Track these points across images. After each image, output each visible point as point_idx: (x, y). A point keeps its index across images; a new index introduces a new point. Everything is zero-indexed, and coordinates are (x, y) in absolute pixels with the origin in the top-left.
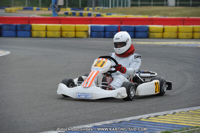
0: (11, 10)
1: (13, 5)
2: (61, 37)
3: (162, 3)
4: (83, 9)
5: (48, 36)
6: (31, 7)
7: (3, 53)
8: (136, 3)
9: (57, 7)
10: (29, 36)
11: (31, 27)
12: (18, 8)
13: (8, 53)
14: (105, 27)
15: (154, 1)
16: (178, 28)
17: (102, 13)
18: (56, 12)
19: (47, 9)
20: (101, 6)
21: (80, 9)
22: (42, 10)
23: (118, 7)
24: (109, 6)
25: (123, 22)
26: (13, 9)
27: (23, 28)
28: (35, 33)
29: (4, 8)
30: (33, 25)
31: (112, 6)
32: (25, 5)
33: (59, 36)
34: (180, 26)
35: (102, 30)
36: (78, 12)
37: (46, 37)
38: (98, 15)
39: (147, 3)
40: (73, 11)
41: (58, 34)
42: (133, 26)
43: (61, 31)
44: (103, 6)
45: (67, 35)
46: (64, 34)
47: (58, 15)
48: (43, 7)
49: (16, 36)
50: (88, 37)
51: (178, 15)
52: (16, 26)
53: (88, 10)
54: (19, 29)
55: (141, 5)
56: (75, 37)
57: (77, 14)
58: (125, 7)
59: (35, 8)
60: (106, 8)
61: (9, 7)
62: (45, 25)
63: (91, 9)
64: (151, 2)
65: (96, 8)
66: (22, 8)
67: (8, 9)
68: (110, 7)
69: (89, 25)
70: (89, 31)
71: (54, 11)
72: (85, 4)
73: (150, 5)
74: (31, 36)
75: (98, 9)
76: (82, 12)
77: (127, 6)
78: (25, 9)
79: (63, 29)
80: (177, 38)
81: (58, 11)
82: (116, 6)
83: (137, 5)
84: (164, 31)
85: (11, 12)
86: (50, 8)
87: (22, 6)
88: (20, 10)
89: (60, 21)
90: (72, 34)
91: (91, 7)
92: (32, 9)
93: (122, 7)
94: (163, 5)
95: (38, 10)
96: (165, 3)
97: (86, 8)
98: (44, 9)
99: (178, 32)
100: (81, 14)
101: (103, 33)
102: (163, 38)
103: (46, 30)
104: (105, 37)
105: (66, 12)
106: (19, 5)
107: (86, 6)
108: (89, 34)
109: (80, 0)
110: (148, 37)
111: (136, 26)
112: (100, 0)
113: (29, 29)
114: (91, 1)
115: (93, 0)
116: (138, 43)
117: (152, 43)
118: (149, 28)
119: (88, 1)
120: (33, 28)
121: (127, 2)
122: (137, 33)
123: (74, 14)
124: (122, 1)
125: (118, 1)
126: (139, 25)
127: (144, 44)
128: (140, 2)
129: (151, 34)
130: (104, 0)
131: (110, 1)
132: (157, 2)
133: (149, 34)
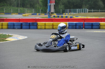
0: (25, 15)
1: (26, 12)
2: (53, 29)
4: (63, 14)
6: (36, 13)
7: (24, 37)
8: (91, 11)
9: (50, 13)
10: (36, 28)
12: (29, 14)
13: (26, 37)
14: (76, 23)
15: (100, 10)
17: (74, 16)
18: (50, 16)
19: (44, 14)
20: (72, 12)
21: (61, 14)
22: (41, 15)
23: (81, 13)
24: (76, 12)
25: (85, 20)
26: (26, 14)
27: (33, 24)
28: (39, 27)
29: (22, 14)
30: (38, 22)
31: (78, 12)
32: (33, 13)
35: (75, 25)
36: (60, 16)
37: (45, 29)
39: (97, 10)
40: (58, 15)
41: (51, 27)
42: (91, 22)
43: (53, 25)
44: (73, 12)
45: (56, 27)
46: (54, 27)
47: (51, 17)
49: (30, 28)
50: (67, 29)
52: (30, 23)
53: (65, 14)
54: (31, 25)
55: (94, 12)
57: (60, 17)
58: (85, 13)
59: (38, 14)
60: (75, 13)
61: (24, 13)
62: (44, 22)
63: (67, 14)
64: (99, 10)
65: (70, 13)
66: (31, 14)
67: (24, 14)
68: (77, 13)
69: (68, 22)
70: (68, 26)
71: (49, 15)
72: (63, 12)
73: (98, 12)
74: (37, 28)
75: (71, 14)
76: (62, 15)
78: (33, 14)
81: (51, 15)
82: (80, 12)
83: (91, 12)
85: (25, 16)
86: (47, 14)
87: (31, 13)
89: (52, 20)
91: (67, 13)
92: (36, 14)
93: (83, 13)
95: (39, 15)
97: (64, 14)
98: (42, 14)
100: (62, 17)
101: (75, 26)
103: (45, 25)
104: (76, 28)
105: (54, 15)
106: (29, 12)
107: (64, 13)
108: (68, 27)
109: (61, 10)
110: (99, 28)
111: (93, 22)
112: (71, 9)
113: (36, 25)
114: (67, 10)
115: (68, 10)
116: (95, 32)
117: (102, 32)
118: (100, 24)
119: (66, 10)
120: (38, 24)
121: (86, 10)
122: (93, 26)
123: (58, 17)
124: (83, 10)
125: (81, 10)
126: (94, 22)
127: (98, 32)
128: (93, 10)
129: (101, 27)
130: (74, 9)
131: (77, 10)
132: (102, 10)
133: (100, 27)
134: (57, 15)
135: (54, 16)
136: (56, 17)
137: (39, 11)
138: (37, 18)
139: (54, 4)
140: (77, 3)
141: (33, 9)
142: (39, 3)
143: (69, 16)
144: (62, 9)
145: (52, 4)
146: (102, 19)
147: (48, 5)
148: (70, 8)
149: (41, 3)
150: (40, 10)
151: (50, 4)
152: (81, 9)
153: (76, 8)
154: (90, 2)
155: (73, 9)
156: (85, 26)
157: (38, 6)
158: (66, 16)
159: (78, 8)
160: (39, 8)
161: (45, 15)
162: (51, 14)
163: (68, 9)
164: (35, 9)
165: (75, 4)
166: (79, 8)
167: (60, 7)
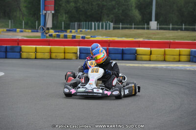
2: (51, 58)
3: (144, 26)
4: (67, 32)
5: (37, 57)
6: (14, 29)
8: (118, 26)
9: (45, 29)
10: (19, 57)
11: (21, 48)
13: (2, 74)
15: (135, 25)
16: (165, 51)
17: (87, 35)
18: (45, 34)
19: (30, 31)
20: (83, 29)
21: (62, 31)
22: (25, 31)
23: (101, 30)
24: (91, 29)
25: (110, 44)
27: (12, 50)
28: (24, 55)
30: (22, 46)
31: (95, 29)
32: (9, 27)
33: (49, 57)
34: (166, 49)
36: (62, 34)
38: (83, 37)
39: (129, 26)
40: (57, 33)
41: (47, 55)
42: (121, 48)
43: (51, 52)
44: (86, 29)
45: (56, 56)
46: (53, 55)
47: (47, 37)
48: (27, 29)
49: (6, 58)
50: (77, 59)
51: (161, 38)
52: (6, 47)
53: (71, 32)
54: (8, 50)
55: (123, 28)
56: (65, 59)
57: (61, 36)
58: (108, 30)
59: (18, 30)
60: (89, 30)
62: (35, 46)
63: (73, 31)
64: (132, 25)
65: (79, 30)
66: (5, 30)
68: (93, 30)
69: (78, 47)
70: (78, 53)
71: (42, 33)
72: (67, 27)
73: (131, 28)
74: (21, 58)
75: (81, 31)
76: (65, 34)
77: (109, 29)
78: (8, 31)
79: (53, 51)
80: (165, 60)
81: (46, 33)
82: (98, 28)
83: (118, 28)
84: (151, 54)
86: (39, 30)
87: (5, 27)
88: (3, 31)
89: (48, 43)
90: (62, 56)
91: (74, 29)
92: (15, 31)
93: (104, 30)
94: (144, 28)
96: (146, 26)
97: (69, 31)
99: (165, 54)
100: (66, 36)
102: (150, 60)
103: (36, 51)
105: (50, 34)
106: (2, 27)
107: (69, 29)
108: (78, 55)
109: (63, 23)
110: (135, 59)
111: (124, 48)
112: (82, 23)
113: (18, 51)
114: (73, 23)
115: (76, 23)
116: (128, 65)
117: (140, 65)
118: (136, 50)
119: (71, 23)
120: (23, 50)
121: (109, 25)
122: (124, 55)
123: (58, 36)
124: (104, 24)
125: (100, 24)
126: (127, 48)
127: (134, 66)
128: (122, 25)
129: (139, 57)
130: (90, 23)
131: (93, 23)
132: (138, 25)
133: (136, 56)
134: (55, 32)
135: (51, 36)
136: (54, 37)
137: (21, 24)
138: (20, 38)
139: (53, 12)
140: (93, 12)
141: (10, 21)
142: (20, 10)
143: (81, 35)
144: (64, 21)
145: (49, 12)
146: (140, 41)
147: (41, 13)
148: (79, 21)
149: (24, 9)
150: (23, 22)
151: (45, 12)
152: (100, 22)
153: (92, 21)
154: (117, 10)
155: (85, 23)
156: (109, 53)
157: (18, 15)
158: (73, 34)
159: (94, 22)
160: (21, 18)
161: (32, 31)
162: (47, 31)
163: (75, 21)
164: (13, 21)
165: (89, 14)
166: (97, 22)
167: (60, 18)
